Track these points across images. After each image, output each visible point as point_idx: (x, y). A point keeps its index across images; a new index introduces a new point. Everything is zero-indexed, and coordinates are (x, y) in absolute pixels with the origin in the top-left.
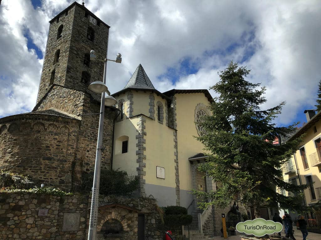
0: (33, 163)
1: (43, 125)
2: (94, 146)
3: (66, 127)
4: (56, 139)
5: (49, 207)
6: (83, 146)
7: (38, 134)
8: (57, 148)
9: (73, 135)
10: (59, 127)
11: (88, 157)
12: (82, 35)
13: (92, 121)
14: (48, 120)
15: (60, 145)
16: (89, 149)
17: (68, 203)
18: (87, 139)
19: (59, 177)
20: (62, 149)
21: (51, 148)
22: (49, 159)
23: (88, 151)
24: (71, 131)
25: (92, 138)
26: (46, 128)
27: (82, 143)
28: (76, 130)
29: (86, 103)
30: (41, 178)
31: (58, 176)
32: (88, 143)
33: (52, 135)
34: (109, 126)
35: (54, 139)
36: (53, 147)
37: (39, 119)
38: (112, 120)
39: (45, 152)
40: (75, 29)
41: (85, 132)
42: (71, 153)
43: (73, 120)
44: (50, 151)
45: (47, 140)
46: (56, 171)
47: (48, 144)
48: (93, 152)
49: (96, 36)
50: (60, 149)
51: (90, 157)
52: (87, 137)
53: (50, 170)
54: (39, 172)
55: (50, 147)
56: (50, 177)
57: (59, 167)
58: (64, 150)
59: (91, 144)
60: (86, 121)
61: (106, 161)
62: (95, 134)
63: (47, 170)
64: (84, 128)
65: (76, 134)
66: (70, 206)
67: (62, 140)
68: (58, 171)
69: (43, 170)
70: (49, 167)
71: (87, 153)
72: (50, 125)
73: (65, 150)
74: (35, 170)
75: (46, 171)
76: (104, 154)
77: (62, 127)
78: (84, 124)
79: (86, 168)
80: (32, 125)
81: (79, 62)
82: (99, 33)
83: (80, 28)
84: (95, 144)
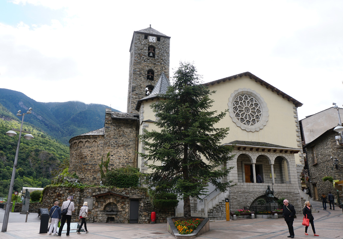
0: (78, 168)
1: (82, 142)
3: (95, 142)
4: (90, 150)
6: (108, 152)
7: (81, 149)
8: (91, 157)
10: (91, 142)
11: (112, 160)
13: (114, 133)
15: (92, 155)
16: (112, 154)
17: (86, 192)
18: (111, 147)
20: (94, 157)
21: (87, 157)
22: (87, 164)
23: (112, 156)
24: (99, 143)
25: (115, 145)
26: (84, 144)
28: (102, 143)
29: (108, 121)
30: (83, 177)
31: (92, 174)
32: (112, 150)
33: (87, 148)
34: (131, 134)
35: (89, 150)
36: (89, 156)
39: (84, 160)
41: (109, 143)
42: (99, 158)
43: (99, 136)
44: (87, 159)
45: (85, 152)
46: (91, 172)
47: (85, 154)
48: (116, 156)
51: (114, 160)
52: (111, 145)
54: (82, 174)
56: (87, 176)
57: (92, 169)
59: (114, 150)
60: (109, 134)
62: (118, 142)
64: (108, 139)
65: (102, 145)
66: (87, 194)
67: (93, 151)
69: (83, 172)
70: (86, 170)
72: (86, 141)
73: (96, 157)
74: (80, 172)
75: (85, 172)
77: (93, 142)
79: (111, 168)
80: (77, 143)
81: (142, 79)
82: (159, 47)
83: (141, 51)
84: (118, 150)
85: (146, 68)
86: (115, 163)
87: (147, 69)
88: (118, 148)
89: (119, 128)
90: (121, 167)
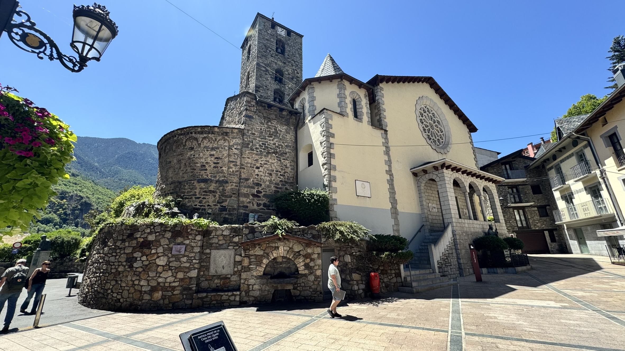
0: (186, 187)
1: (196, 139)
2: (266, 161)
3: (225, 140)
4: (213, 155)
5: (187, 242)
6: (250, 161)
7: (191, 151)
8: (215, 167)
9: (235, 149)
10: (216, 140)
11: (258, 175)
12: (269, 49)
13: (261, 129)
14: (202, 133)
15: (218, 163)
16: (259, 165)
17: (216, 237)
18: (255, 152)
19: (218, 203)
20: (221, 167)
21: (207, 167)
22: (205, 181)
23: (258, 168)
24: (231, 144)
25: (263, 150)
26: (199, 142)
27: (248, 158)
28: (239, 142)
29: (249, 106)
30: (196, 205)
31: (218, 201)
32: (257, 157)
33: (207, 151)
34: (288, 135)
35: (211, 155)
36: (210, 166)
37: (191, 133)
38: (291, 127)
39: (200, 173)
40: (261, 43)
41: (251, 144)
42: (233, 171)
43: (233, 130)
44: (206, 171)
45: (202, 158)
46: (215, 196)
47: (203, 163)
48: (265, 169)
49: (287, 48)
50: (219, 168)
51: (261, 176)
52: (255, 149)
53: (207, 195)
54: (194, 199)
55: (206, 165)
56: (207, 204)
57: (218, 191)
58: (224, 168)
59: (261, 158)
60: (252, 129)
61: (286, 180)
62: (267, 145)
63: (204, 195)
64: (250, 138)
65: (239, 147)
66: (219, 241)
67: (220, 156)
68: (217, 196)
69: (198, 196)
70: (205, 192)
71: (257, 170)
72: (205, 138)
73: (226, 168)
74: (189, 195)
75: (202, 197)
76: (283, 171)
77: (219, 140)
78: (248, 133)
79: (257, 190)
80: (184, 142)
81: (269, 79)
82: (290, 45)
83: (266, 41)
84: (268, 159)
85: (274, 65)
86: (262, 181)
87: (275, 67)
88: (268, 156)
89: (268, 122)
90: (273, 189)
